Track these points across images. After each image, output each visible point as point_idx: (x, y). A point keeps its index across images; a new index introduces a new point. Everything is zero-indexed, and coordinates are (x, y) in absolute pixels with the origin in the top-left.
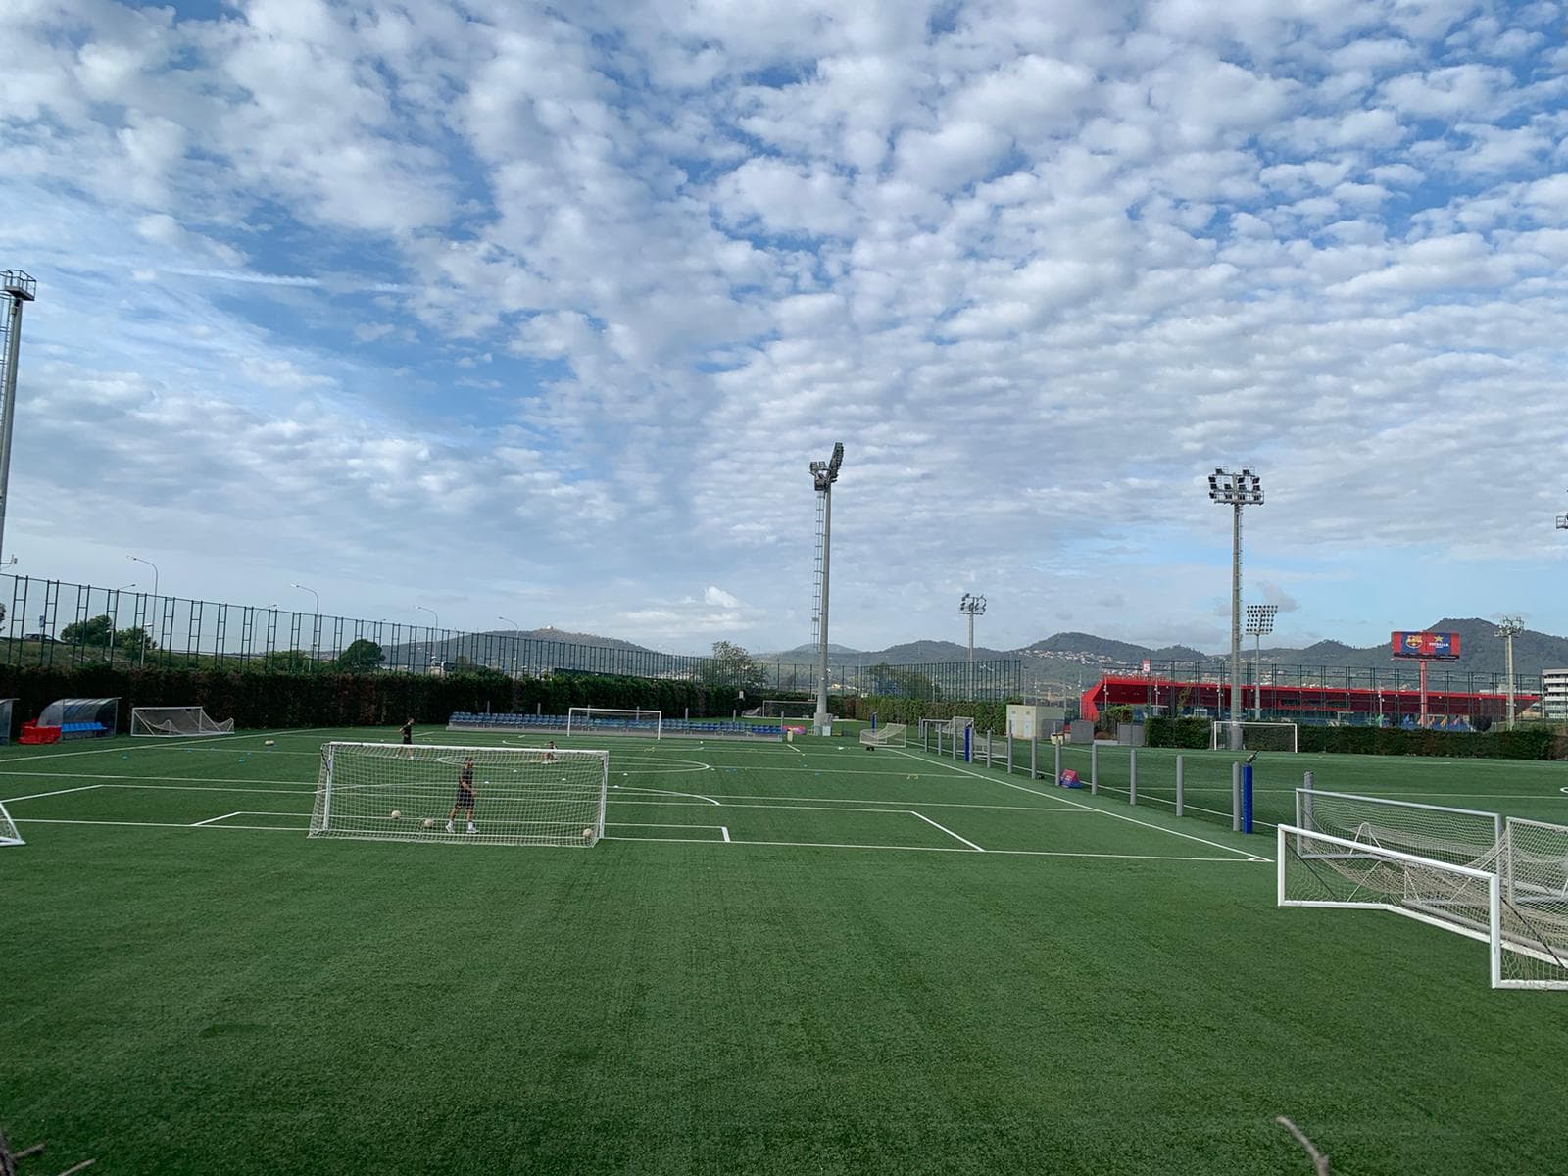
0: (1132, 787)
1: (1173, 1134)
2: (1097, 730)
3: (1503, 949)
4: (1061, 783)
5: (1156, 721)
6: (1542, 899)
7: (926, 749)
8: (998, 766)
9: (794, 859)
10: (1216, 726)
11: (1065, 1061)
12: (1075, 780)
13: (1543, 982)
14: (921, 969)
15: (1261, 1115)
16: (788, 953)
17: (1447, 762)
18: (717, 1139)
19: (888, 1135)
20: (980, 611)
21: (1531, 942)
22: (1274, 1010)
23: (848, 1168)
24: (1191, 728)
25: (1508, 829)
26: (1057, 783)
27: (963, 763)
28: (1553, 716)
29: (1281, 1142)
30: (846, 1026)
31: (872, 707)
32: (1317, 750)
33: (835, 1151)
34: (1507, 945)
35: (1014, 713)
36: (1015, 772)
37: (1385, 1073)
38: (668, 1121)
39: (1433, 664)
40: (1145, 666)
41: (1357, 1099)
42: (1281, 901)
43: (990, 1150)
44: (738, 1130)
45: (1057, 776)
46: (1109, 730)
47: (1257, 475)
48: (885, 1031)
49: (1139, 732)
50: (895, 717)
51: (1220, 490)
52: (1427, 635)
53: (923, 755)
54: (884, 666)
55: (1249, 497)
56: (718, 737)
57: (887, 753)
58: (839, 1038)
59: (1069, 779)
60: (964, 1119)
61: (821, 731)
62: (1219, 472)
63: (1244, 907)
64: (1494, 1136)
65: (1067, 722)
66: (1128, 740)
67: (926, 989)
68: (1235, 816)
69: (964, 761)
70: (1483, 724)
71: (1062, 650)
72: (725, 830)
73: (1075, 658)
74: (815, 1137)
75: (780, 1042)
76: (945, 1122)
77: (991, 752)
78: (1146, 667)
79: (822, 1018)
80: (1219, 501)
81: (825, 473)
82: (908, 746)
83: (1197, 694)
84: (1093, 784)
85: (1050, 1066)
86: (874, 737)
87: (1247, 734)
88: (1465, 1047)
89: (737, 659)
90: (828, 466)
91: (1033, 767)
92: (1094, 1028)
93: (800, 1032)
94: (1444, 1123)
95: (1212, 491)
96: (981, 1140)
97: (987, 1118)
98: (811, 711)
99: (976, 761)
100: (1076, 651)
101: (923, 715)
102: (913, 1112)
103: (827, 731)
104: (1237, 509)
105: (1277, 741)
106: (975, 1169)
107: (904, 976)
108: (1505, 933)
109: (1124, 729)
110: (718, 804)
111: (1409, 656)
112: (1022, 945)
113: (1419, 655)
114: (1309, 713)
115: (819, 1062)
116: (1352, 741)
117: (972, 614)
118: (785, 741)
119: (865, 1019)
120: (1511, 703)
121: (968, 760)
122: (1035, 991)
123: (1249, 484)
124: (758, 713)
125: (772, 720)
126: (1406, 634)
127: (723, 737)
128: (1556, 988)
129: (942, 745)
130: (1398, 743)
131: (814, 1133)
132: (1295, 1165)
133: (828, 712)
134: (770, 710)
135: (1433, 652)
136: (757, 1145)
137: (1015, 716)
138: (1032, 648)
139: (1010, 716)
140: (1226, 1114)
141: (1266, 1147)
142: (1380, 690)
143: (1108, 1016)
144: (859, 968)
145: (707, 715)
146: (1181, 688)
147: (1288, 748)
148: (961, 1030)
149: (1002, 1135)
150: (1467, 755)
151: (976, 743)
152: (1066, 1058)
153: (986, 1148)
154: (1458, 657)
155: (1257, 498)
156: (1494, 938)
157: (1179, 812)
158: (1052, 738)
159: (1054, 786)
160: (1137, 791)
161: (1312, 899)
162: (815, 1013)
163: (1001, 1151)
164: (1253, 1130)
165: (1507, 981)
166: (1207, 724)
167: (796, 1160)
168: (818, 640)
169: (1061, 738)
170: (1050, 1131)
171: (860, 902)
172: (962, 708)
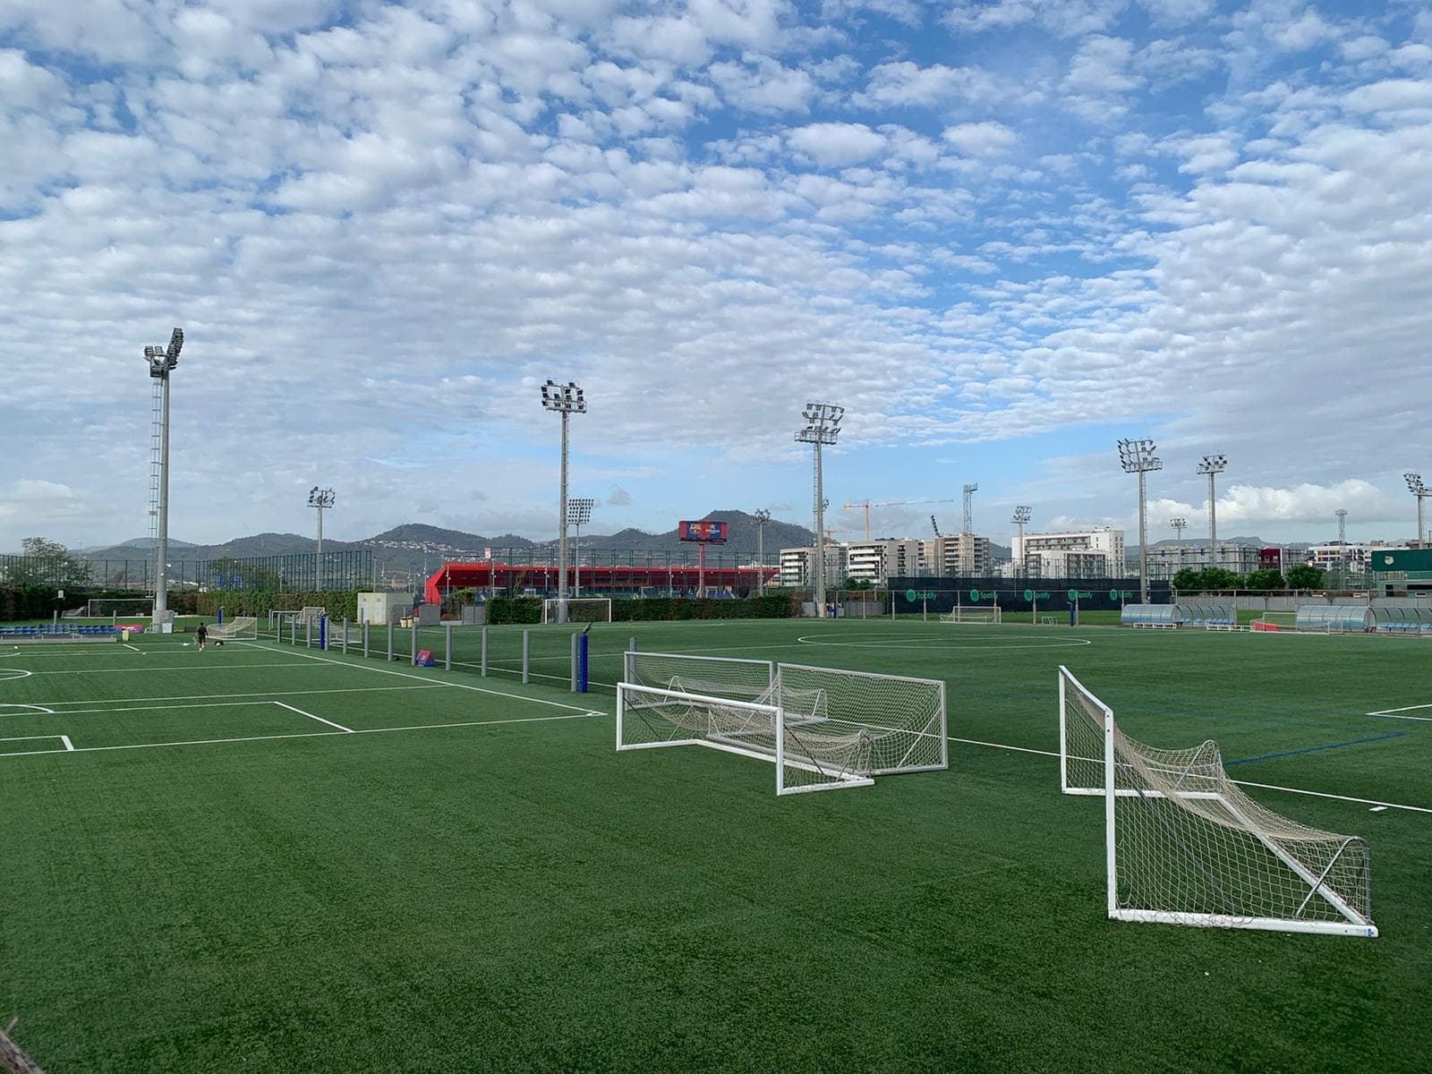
0: (483, 663)
1: (565, 956)
2: (443, 612)
3: (785, 766)
4: (417, 662)
5: (495, 601)
6: (799, 723)
7: (278, 641)
8: (355, 651)
9: (154, 761)
10: (546, 604)
11: (463, 912)
12: (430, 658)
13: (810, 786)
14: (312, 850)
15: (632, 926)
16: (165, 856)
17: (721, 623)
18: (121, 1056)
19: (308, 1012)
20: (329, 504)
21: (802, 758)
22: (628, 838)
23: (272, 1052)
24: (525, 606)
25: (779, 672)
26: (413, 664)
27: (316, 651)
28: (788, 584)
29: (649, 945)
30: (244, 916)
31: (215, 602)
32: (626, 619)
33: (256, 1040)
34: (787, 763)
35: (365, 600)
36: (371, 656)
37: (716, 875)
38: (58, 1050)
39: (709, 547)
40: (486, 553)
41: (700, 899)
42: (619, 747)
43: (409, 1004)
44: (143, 1042)
45: (413, 657)
46: (453, 612)
47: (581, 388)
48: (286, 915)
49: (481, 612)
50: (241, 611)
51: (551, 399)
52: (703, 523)
53: (275, 646)
54: (226, 560)
55: (575, 406)
56: (37, 641)
57: (237, 647)
58: (239, 930)
59: (424, 658)
60: (379, 982)
61: (161, 627)
62: (550, 383)
63: (591, 755)
64: (796, 908)
65: (416, 606)
66: (471, 618)
67: (320, 868)
68: (573, 680)
69: (319, 650)
70: (744, 593)
71: (405, 540)
72: (65, 739)
73: (418, 547)
74: (231, 1031)
75: (175, 944)
76: (362, 988)
77: (347, 639)
78: (488, 555)
79: (216, 913)
80: (550, 409)
81: (162, 359)
82: (259, 638)
83: (531, 577)
84: (447, 662)
85: (451, 918)
86: (221, 632)
87: (572, 609)
88: (767, 845)
89: (53, 557)
90: (166, 353)
91: (389, 650)
92: (483, 878)
93: (194, 932)
94: (763, 906)
95: (544, 399)
96: (399, 998)
97: (401, 976)
98: (148, 609)
99: (331, 648)
100: (419, 541)
101: (272, 607)
102: (329, 986)
103: (167, 628)
104: (565, 416)
105: (595, 614)
106: (399, 1025)
107: (296, 859)
108: (786, 754)
109: (467, 610)
110: (51, 712)
111: (691, 540)
112: (406, 814)
113: (698, 540)
114: (619, 589)
115: (222, 957)
116: (653, 611)
117: (320, 507)
118: (120, 641)
119: (262, 907)
120: (761, 576)
121: (323, 647)
122: (425, 854)
123: (573, 393)
124: (83, 614)
125: (102, 620)
126: (689, 523)
127: (43, 640)
128: (818, 789)
129: (296, 635)
130: (688, 611)
131: (230, 1026)
132: (664, 961)
133: (168, 609)
134: (97, 608)
135: (708, 537)
136: (170, 1051)
137: (365, 603)
138: (377, 539)
139: (360, 603)
140: (605, 931)
141: (639, 951)
142: (670, 568)
143: (494, 866)
144: (247, 859)
145: (18, 617)
146: (516, 572)
147: (603, 618)
148: (361, 900)
149: (417, 989)
150: (733, 617)
151: (332, 631)
152: (463, 909)
153: (405, 1003)
154: (725, 540)
155: (581, 407)
156: (779, 758)
157: (525, 680)
158: (402, 621)
159: (410, 666)
160: (488, 665)
161: (642, 742)
162: (207, 909)
163: (419, 1003)
164: (628, 940)
165: (787, 789)
166: (540, 602)
167: (215, 1057)
168: (156, 534)
169: (410, 621)
170: (460, 976)
171: (236, 795)
172: (313, 598)
